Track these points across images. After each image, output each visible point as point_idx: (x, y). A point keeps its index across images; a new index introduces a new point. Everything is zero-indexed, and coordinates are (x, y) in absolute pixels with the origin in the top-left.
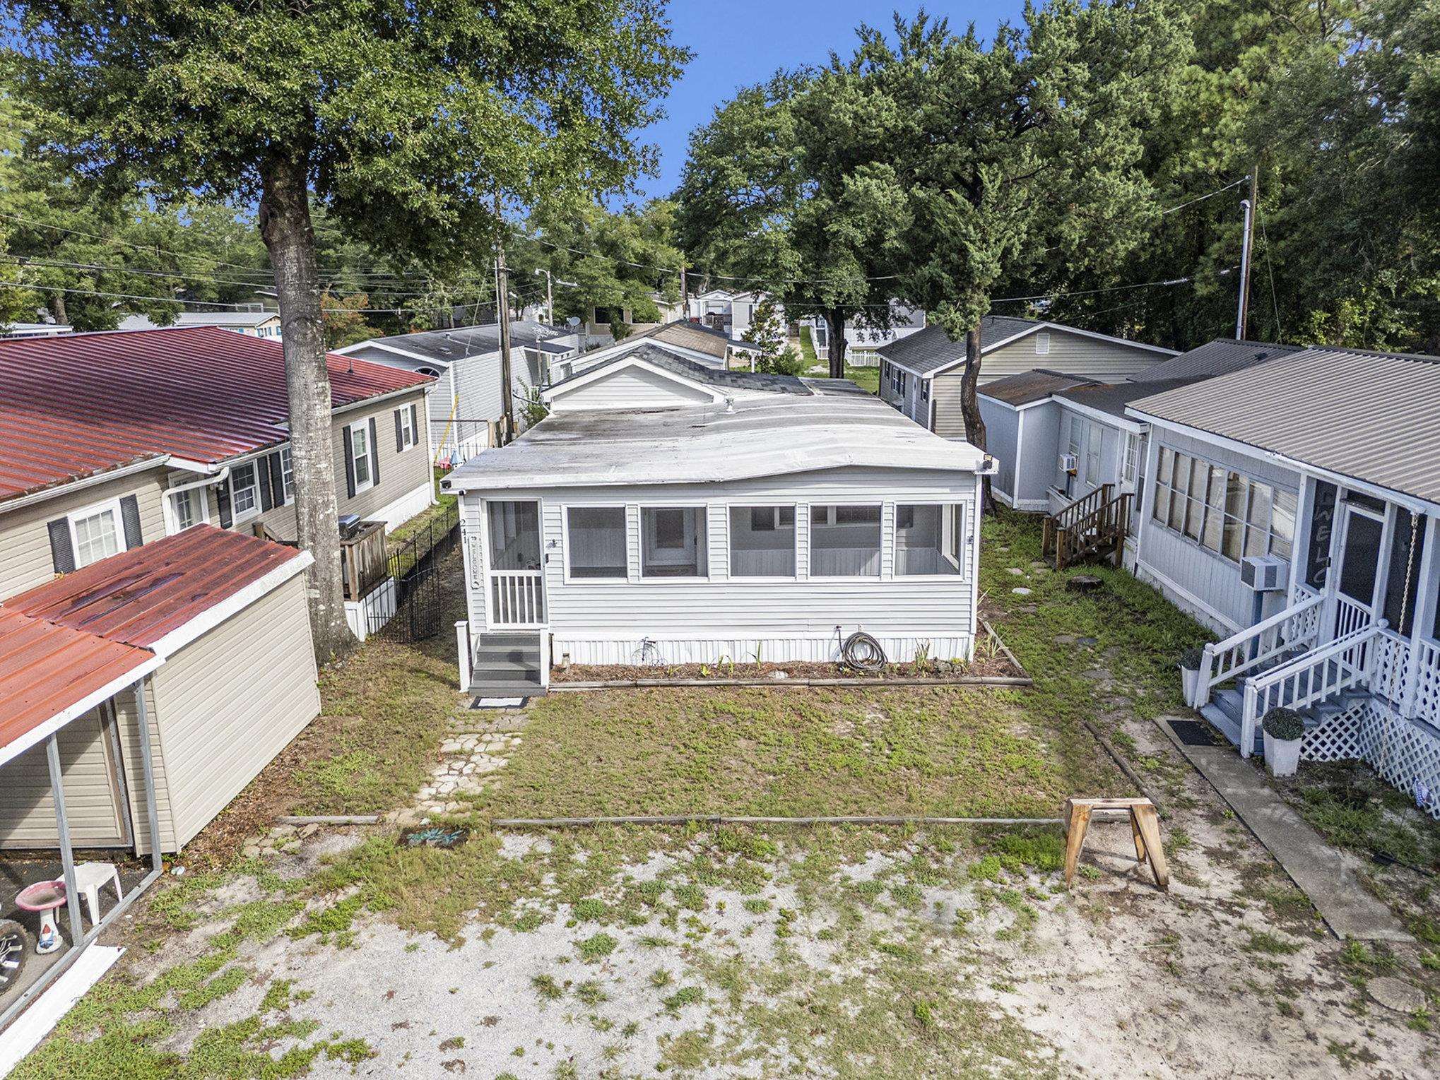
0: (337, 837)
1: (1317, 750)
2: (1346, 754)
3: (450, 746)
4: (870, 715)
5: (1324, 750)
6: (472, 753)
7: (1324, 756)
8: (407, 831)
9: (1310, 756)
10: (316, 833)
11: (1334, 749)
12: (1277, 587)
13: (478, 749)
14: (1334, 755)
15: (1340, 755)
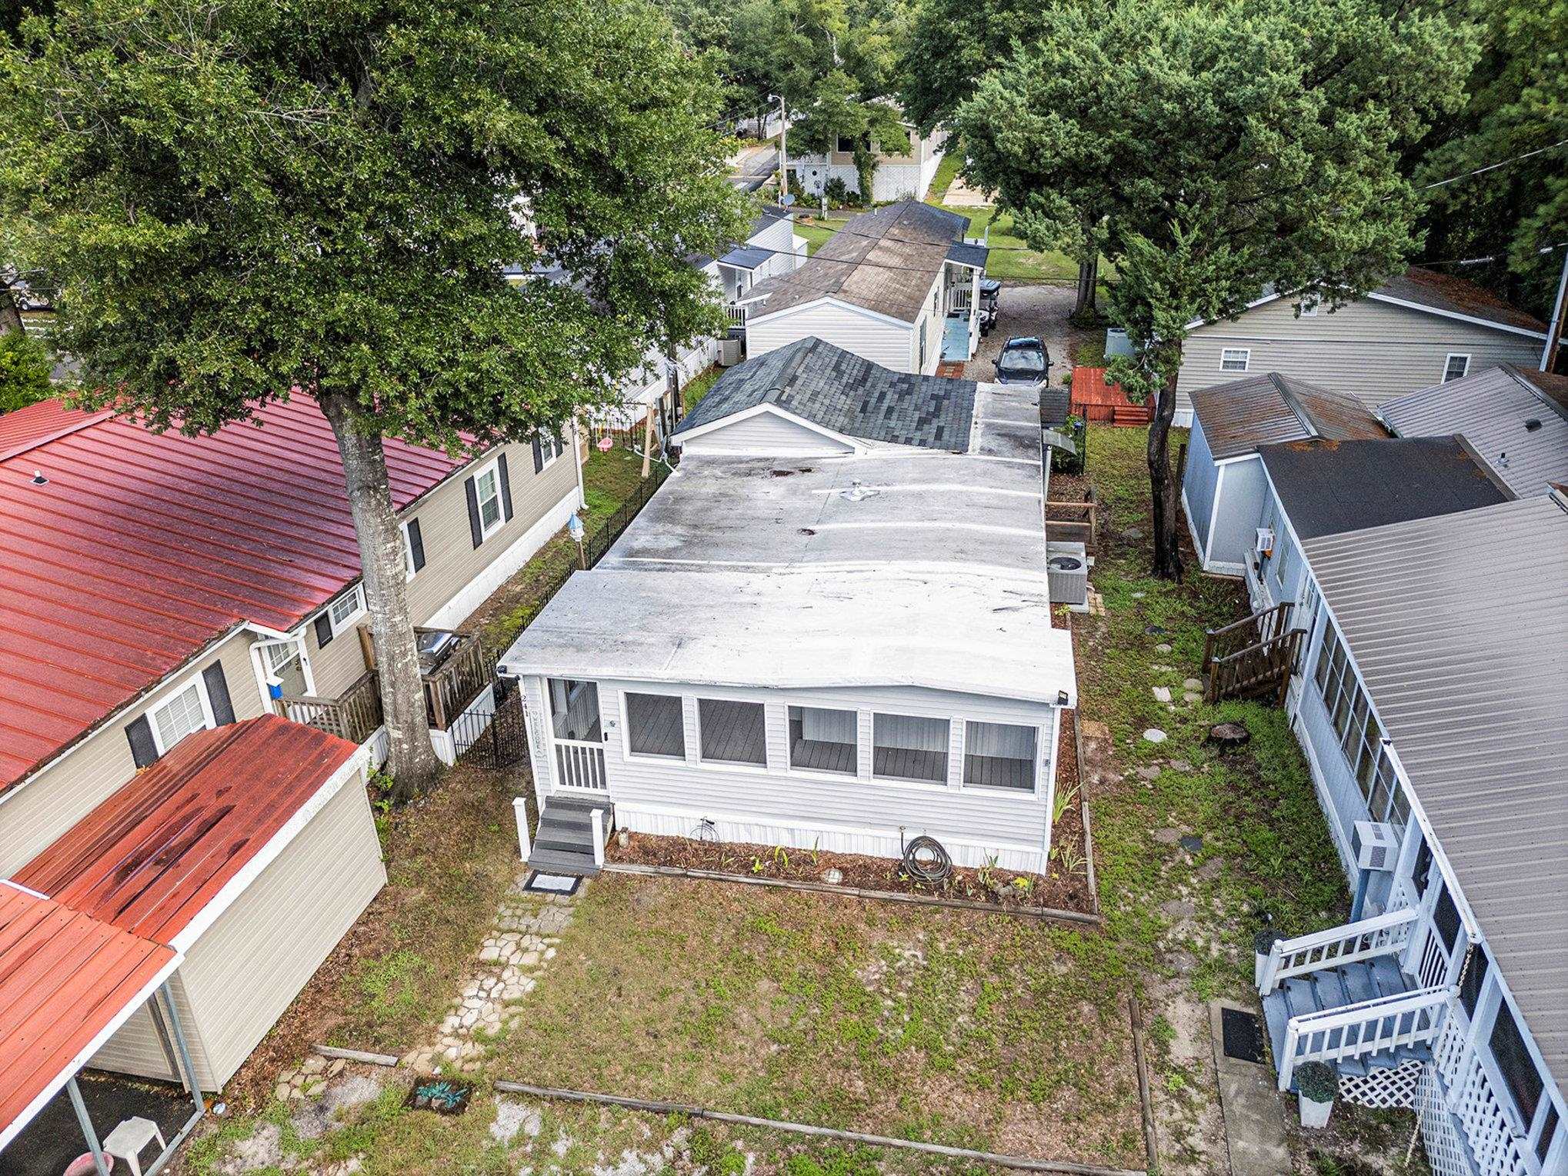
0: (359, 1078)
1: (1364, 1094)
2: (1398, 1102)
3: (489, 953)
4: (909, 953)
5: (1371, 1095)
6: (504, 966)
7: (1371, 1102)
8: (420, 1082)
9: (1356, 1099)
10: (341, 1074)
11: (1385, 1094)
12: (1385, 868)
13: (513, 961)
14: (1384, 1101)
15: (1391, 1102)
